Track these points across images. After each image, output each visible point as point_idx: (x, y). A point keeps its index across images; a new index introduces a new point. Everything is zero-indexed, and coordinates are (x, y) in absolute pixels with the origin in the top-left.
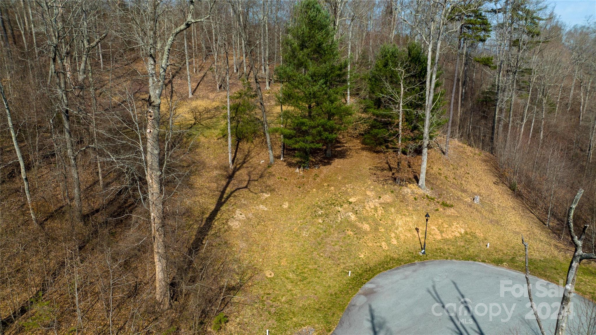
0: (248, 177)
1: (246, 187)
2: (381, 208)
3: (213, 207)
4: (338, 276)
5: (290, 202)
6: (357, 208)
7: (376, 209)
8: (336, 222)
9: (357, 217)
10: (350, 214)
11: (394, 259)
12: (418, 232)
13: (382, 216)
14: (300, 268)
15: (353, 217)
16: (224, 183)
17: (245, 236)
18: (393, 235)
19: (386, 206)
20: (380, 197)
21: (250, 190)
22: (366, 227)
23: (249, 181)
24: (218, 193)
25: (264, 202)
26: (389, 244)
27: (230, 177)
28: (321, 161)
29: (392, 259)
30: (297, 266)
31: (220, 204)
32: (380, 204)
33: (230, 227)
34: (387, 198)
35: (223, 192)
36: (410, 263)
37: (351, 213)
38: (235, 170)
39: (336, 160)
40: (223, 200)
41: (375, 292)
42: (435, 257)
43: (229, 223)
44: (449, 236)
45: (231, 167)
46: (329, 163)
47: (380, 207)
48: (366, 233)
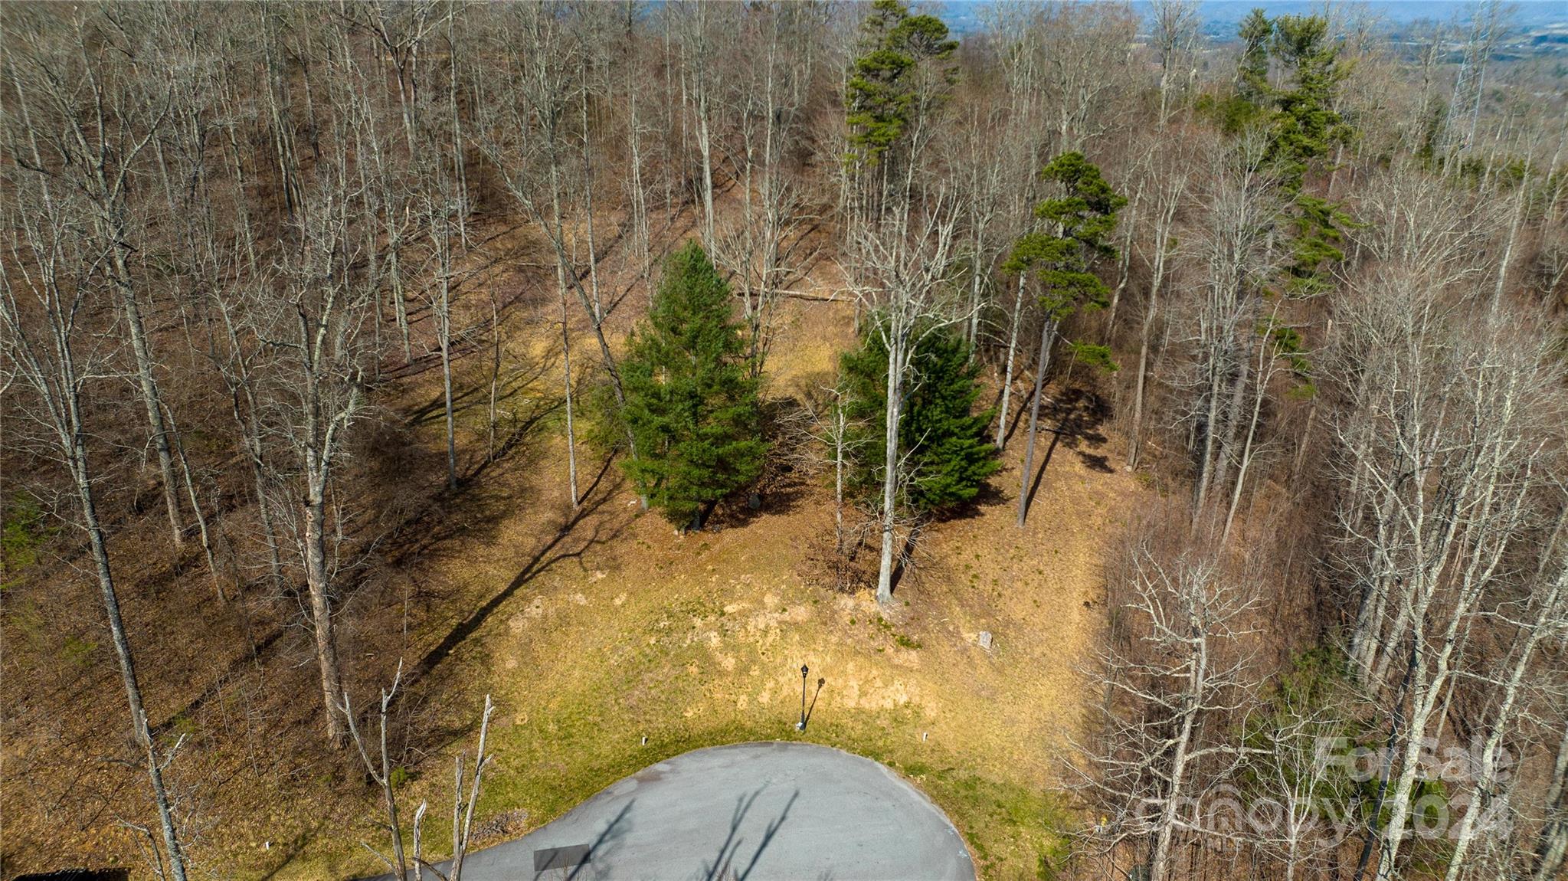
0: (593, 533)
1: (578, 554)
2: (778, 631)
3: (502, 588)
4: (625, 741)
5: (631, 594)
6: (729, 625)
7: (765, 632)
8: (680, 647)
9: (724, 642)
10: (713, 634)
11: (743, 729)
12: (820, 686)
13: (771, 645)
14: (573, 718)
15: (715, 640)
16: (549, 539)
17: (525, 647)
18: (770, 684)
19: (786, 628)
20: (784, 610)
21: (581, 563)
22: (729, 663)
23: (592, 541)
24: (528, 560)
25: (587, 591)
26: (752, 699)
27: (566, 529)
28: (732, 516)
29: (741, 728)
30: (572, 713)
31: (519, 582)
32: (780, 623)
33: (508, 629)
34: (801, 613)
35: (536, 560)
36: (765, 740)
37: (716, 634)
38: (583, 515)
39: (765, 516)
40: (527, 576)
41: (660, 779)
42: (816, 739)
43: (510, 622)
44: (871, 704)
45: (577, 508)
46: (744, 523)
47: (776, 628)
48: (722, 674)
